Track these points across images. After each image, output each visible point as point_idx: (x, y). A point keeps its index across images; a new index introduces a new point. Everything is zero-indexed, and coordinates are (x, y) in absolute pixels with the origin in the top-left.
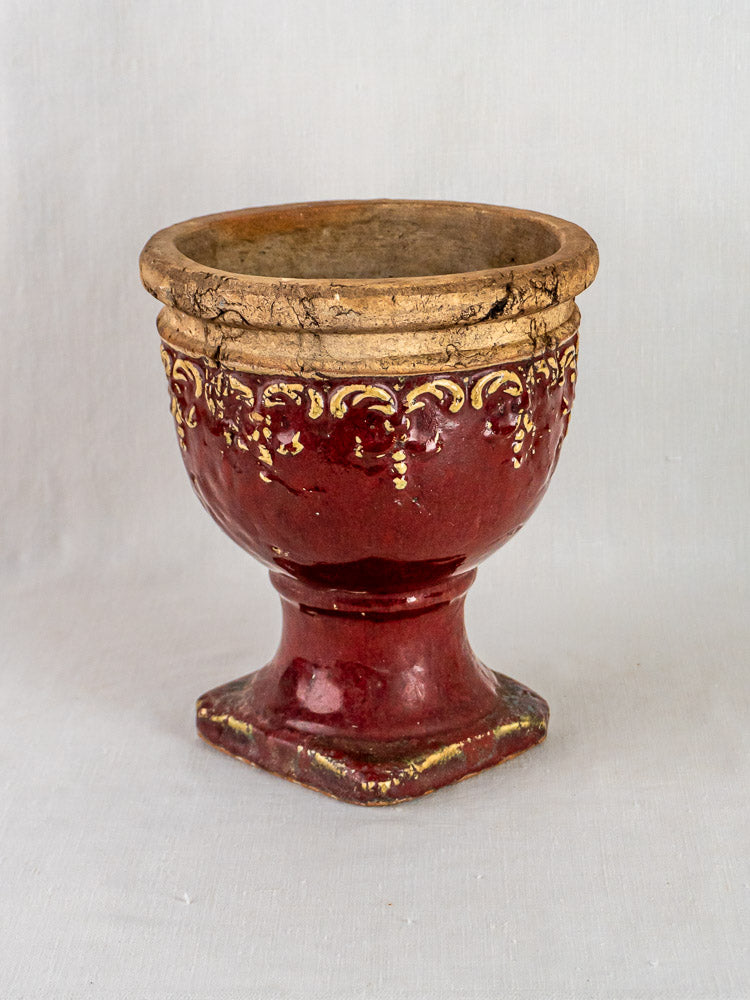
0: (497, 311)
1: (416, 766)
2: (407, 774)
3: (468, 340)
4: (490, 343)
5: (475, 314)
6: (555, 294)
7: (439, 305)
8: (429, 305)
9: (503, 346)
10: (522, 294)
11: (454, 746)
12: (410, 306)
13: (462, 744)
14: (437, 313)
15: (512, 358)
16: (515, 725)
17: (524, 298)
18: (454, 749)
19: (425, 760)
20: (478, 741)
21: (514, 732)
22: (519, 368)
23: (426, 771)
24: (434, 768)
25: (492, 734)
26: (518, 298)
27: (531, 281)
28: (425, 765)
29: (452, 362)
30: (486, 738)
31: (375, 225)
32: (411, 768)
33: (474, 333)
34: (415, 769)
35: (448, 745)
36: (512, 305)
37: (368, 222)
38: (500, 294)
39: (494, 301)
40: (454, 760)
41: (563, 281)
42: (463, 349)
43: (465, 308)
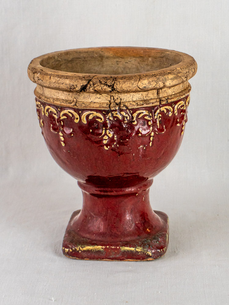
0: (84, 89)
1: (80, 248)
2: (76, 249)
3: (81, 98)
4: (90, 101)
5: (75, 88)
6: (113, 87)
7: (62, 82)
8: (59, 82)
9: (95, 103)
10: (94, 84)
11: (100, 247)
12: (54, 81)
13: (104, 247)
14: (62, 85)
15: (97, 108)
16: (133, 249)
17: (95, 86)
18: (99, 247)
19: (85, 247)
20: (112, 249)
21: (131, 251)
22: (104, 112)
23: (84, 251)
24: (88, 251)
25: (119, 248)
26: (92, 85)
27: (100, 81)
28: (85, 249)
29: (73, 104)
30: (116, 249)
31: (164, 59)
32: (78, 248)
33: (83, 95)
34: (79, 249)
35: (98, 245)
36: (90, 88)
37: (162, 57)
38: (85, 83)
39: (82, 85)
40: (99, 252)
41: (118, 83)
42: (79, 100)
43: (71, 85)
